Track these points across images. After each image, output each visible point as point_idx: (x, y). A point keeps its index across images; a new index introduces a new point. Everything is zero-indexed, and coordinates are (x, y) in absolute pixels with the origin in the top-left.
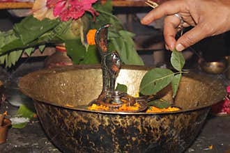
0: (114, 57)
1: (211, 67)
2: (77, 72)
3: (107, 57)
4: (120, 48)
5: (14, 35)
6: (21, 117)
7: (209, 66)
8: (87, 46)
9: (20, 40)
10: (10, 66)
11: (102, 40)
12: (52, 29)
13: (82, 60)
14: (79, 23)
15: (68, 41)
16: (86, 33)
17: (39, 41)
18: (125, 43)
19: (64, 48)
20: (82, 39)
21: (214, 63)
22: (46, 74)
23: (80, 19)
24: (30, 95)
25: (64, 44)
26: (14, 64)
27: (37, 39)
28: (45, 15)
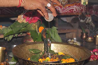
0: (49, 40)
1: (89, 40)
2: (35, 45)
3: (46, 40)
4: (52, 34)
5: (10, 29)
6: (13, 61)
7: (88, 39)
8: (39, 33)
9: (12, 31)
10: (9, 41)
11: (44, 34)
12: (25, 27)
13: (37, 39)
14: (36, 24)
15: (32, 31)
16: (38, 28)
17: (20, 31)
18: (54, 32)
19: (30, 34)
20: (37, 30)
21: (90, 38)
22: (23, 46)
23: (36, 23)
24: (16, 56)
25: (30, 32)
26: (10, 40)
27: (19, 30)
28: (23, 21)
